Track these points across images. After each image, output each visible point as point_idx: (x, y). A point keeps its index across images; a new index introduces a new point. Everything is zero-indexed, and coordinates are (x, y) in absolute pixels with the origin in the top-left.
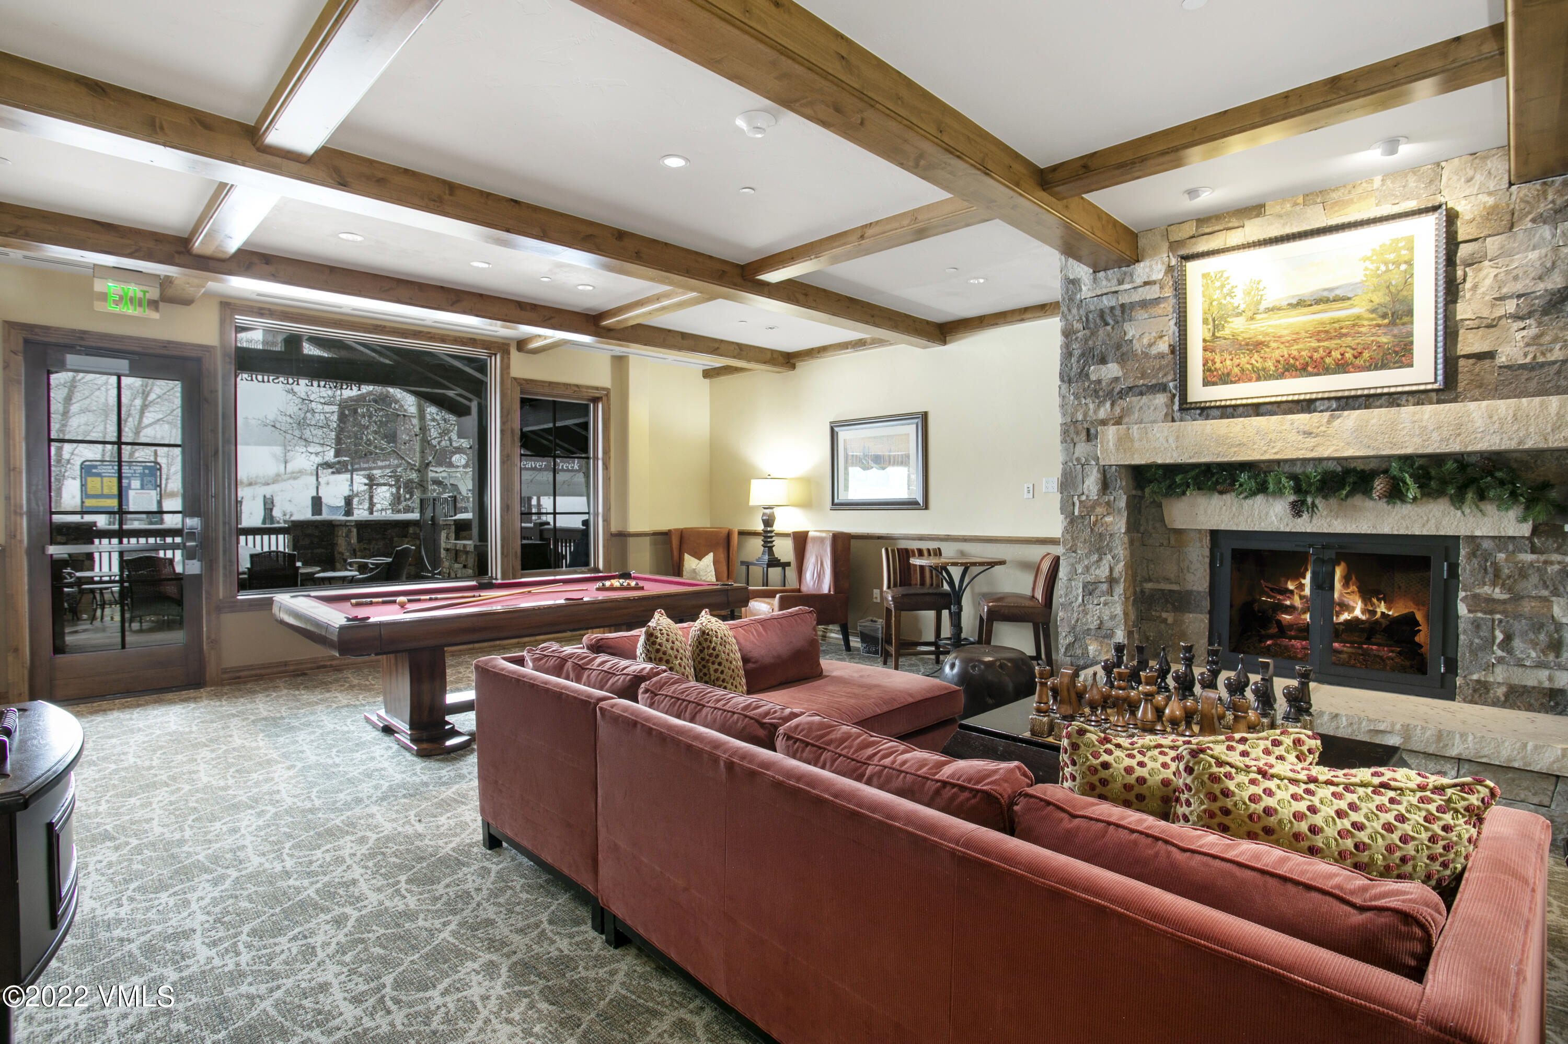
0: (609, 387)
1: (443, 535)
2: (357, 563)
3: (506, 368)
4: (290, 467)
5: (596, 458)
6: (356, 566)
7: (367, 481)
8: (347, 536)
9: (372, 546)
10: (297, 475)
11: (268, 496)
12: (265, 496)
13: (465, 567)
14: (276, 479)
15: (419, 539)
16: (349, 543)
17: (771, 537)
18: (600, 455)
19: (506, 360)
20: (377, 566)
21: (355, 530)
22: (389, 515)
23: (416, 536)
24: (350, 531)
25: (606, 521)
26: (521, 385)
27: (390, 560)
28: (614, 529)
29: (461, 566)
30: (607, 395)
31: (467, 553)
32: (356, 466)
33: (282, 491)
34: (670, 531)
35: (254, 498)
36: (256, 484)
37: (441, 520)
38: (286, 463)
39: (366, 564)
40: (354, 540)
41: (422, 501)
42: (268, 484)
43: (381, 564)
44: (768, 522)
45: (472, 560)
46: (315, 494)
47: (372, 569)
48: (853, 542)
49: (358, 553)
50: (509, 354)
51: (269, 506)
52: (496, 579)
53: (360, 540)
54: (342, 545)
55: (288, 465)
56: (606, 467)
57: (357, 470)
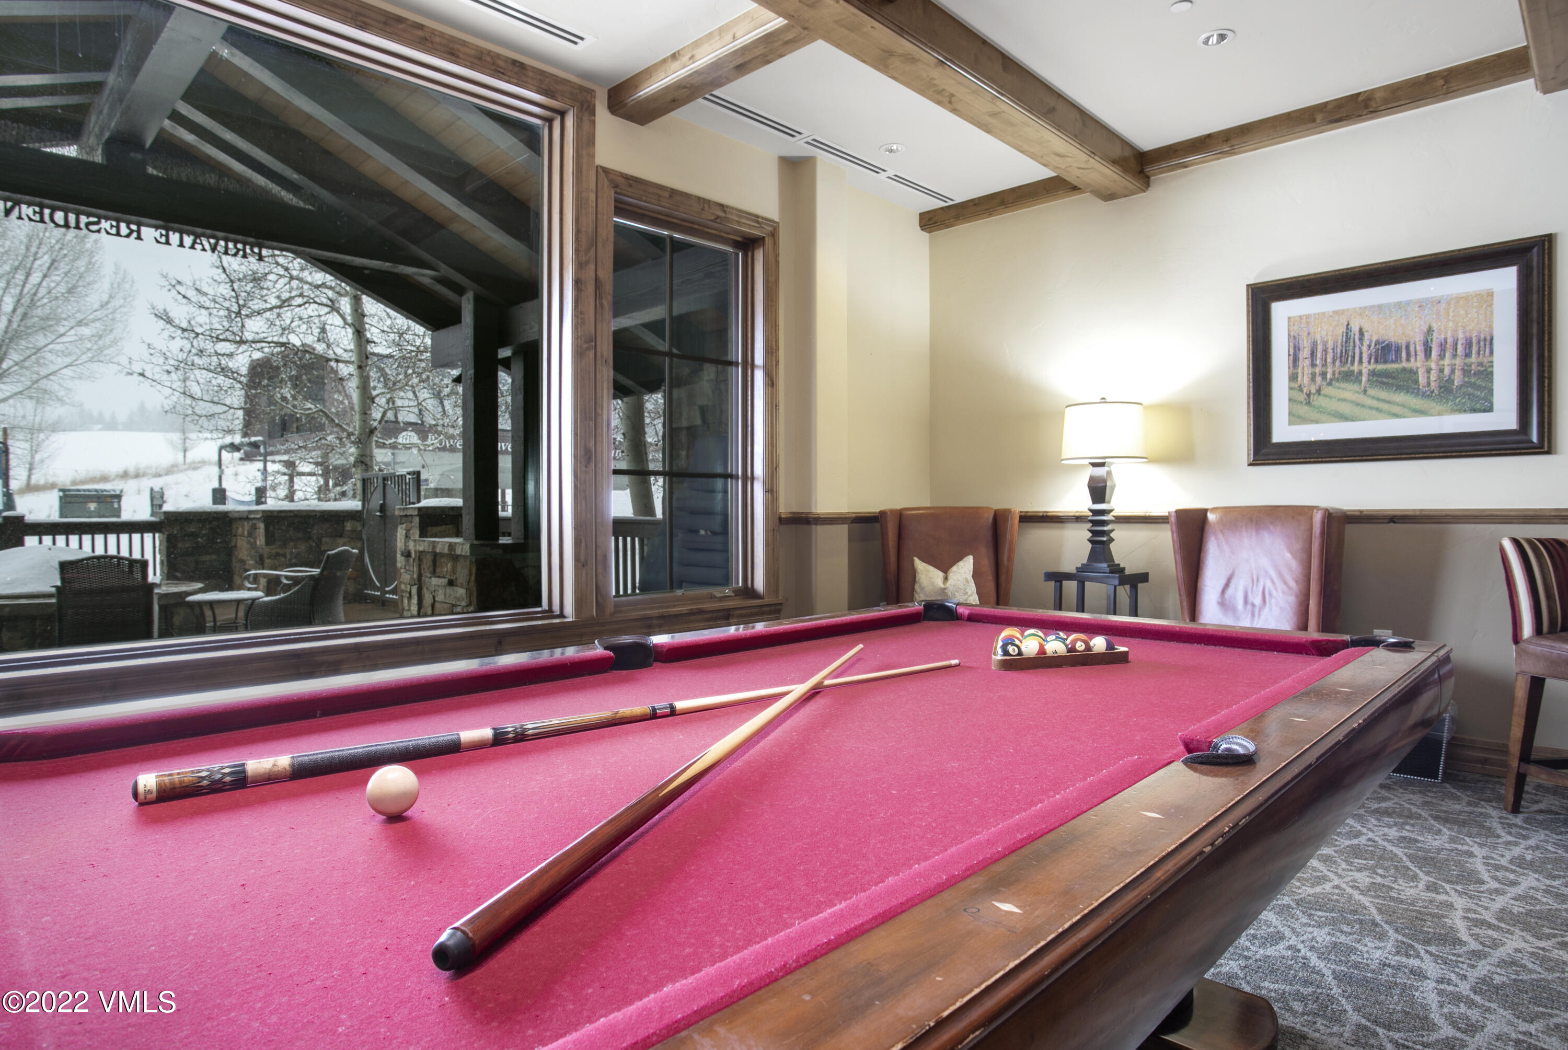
0: (777, 220)
1: (401, 532)
2: (265, 575)
3: (586, 142)
4: (191, 456)
5: (749, 364)
6: (263, 581)
7: (284, 470)
8: (250, 534)
9: (288, 551)
10: (195, 466)
11: (156, 489)
12: (152, 490)
13: (451, 583)
14: (171, 470)
15: (361, 539)
16: (253, 546)
17: (1104, 523)
18: (759, 359)
19: (586, 126)
20: (296, 581)
21: (262, 526)
22: (314, 504)
23: (356, 537)
24: (254, 527)
25: (770, 491)
26: (616, 186)
27: (316, 571)
28: (784, 508)
29: (444, 581)
30: (774, 234)
31: (455, 558)
32: (270, 449)
33: (177, 483)
34: (883, 514)
35: (139, 492)
36: (144, 475)
37: (397, 509)
38: (185, 451)
39: (278, 577)
40: (261, 541)
41: (364, 481)
42: (160, 476)
43: (303, 578)
44: (1098, 491)
45: (465, 572)
46: (216, 485)
47: (287, 588)
48: (1350, 529)
49: (267, 561)
50: (593, 113)
51: (157, 498)
52: (562, 615)
53: (270, 540)
54: (243, 549)
55: (188, 454)
56: (771, 382)
57: (272, 454)
